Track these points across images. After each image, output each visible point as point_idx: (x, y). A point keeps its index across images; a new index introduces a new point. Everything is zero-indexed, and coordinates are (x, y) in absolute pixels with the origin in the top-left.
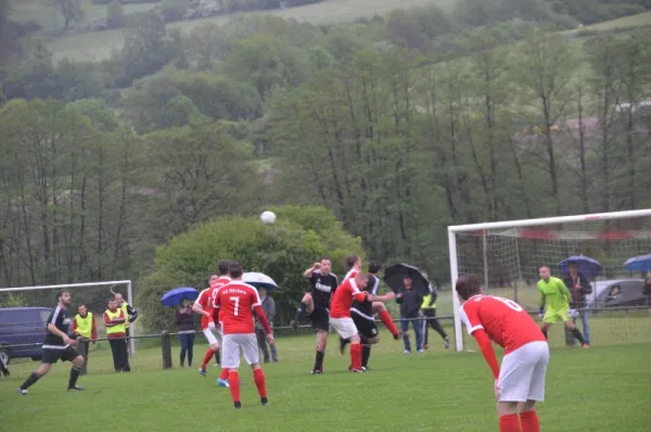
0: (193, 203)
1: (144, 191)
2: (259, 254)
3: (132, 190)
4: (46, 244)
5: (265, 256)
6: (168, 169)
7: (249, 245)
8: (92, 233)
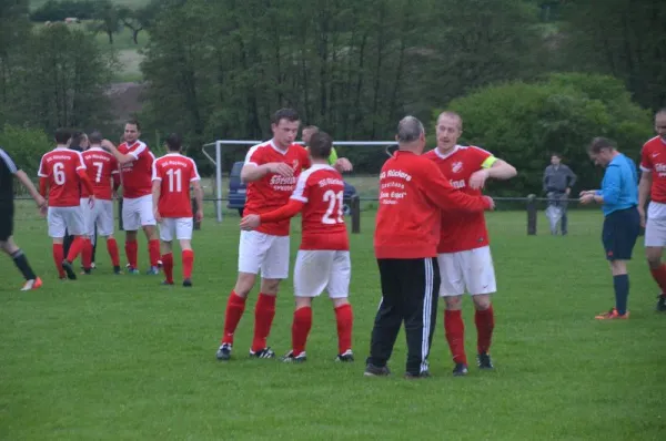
0: (473, 65)
1: (424, 52)
2: (540, 122)
3: (411, 50)
4: (324, 99)
5: (545, 125)
6: (449, 29)
7: (529, 112)
8: (369, 92)
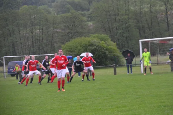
0: (71, 33)
1: (58, 30)
2: (89, 47)
3: (55, 30)
4: (33, 44)
5: (90, 48)
6: (65, 24)
7: (86, 45)
8: (45, 41)
